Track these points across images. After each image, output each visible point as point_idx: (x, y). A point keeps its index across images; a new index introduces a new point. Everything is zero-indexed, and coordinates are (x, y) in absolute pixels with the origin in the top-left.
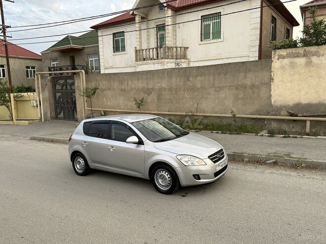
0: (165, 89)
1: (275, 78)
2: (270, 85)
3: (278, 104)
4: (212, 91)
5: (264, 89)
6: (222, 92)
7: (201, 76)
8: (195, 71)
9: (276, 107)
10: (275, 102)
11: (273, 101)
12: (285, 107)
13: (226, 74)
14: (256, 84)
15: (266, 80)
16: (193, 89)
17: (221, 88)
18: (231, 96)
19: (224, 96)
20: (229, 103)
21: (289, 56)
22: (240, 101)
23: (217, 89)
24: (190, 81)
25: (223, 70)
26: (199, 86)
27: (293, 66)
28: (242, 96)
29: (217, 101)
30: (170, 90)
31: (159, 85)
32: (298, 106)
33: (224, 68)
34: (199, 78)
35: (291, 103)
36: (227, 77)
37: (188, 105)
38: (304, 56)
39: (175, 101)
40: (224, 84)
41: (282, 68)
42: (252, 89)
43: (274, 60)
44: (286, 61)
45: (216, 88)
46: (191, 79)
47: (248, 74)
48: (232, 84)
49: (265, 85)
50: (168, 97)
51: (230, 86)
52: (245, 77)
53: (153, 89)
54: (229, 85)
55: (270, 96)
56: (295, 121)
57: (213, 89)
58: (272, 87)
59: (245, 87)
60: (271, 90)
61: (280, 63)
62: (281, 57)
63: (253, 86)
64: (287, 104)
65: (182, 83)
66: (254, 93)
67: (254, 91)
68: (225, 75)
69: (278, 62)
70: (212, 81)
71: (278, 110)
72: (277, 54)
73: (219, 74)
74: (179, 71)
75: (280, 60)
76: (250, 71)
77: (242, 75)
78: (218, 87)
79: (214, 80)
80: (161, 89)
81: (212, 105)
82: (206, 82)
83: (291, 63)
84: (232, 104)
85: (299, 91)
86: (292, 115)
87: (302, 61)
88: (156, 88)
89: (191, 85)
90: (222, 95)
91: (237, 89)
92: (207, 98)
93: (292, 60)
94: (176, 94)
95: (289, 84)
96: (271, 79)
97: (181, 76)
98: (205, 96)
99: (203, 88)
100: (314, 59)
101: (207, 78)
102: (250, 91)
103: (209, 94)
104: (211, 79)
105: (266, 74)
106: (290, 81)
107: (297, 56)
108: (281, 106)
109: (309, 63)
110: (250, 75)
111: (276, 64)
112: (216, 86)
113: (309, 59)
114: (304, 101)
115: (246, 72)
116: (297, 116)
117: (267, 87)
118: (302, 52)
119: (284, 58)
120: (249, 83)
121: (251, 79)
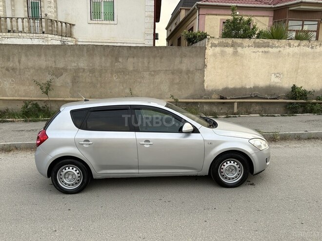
0: (84, 70)
1: (208, 64)
2: (204, 71)
3: (210, 88)
4: (146, 74)
5: (198, 74)
6: (157, 76)
7: (133, 57)
8: (125, 51)
9: (208, 91)
10: (207, 87)
11: (205, 86)
12: (215, 91)
13: (161, 58)
14: (191, 70)
15: (200, 66)
16: (124, 72)
17: (157, 72)
18: (167, 81)
20: (165, 87)
21: (220, 45)
22: (176, 86)
23: (153, 73)
24: (119, 62)
25: (158, 53)
26: (131, 68)
27: (223, 54)
28: (178, 81)
29: (152, 86)
30: (92, 71)
31: (74, 64)
32: (226, 90)
33: (160, 51)
34: (131, 60)
35: (221, 88)
36: (163, 60)
37: (117, 90)
38: (232, 46)
39: (99, 86)
40: (159, 68)
41: (214, 55)
42: (187, 74)
43: (208, 48)
44: (218, 49)
45: (151, 71)
46: (120, 60)
47: (183, 59)
48: (168, 69)
49: (199, 71)
50: (88, 80)
51: (166, 70)
52: (181, 62)
53: (65, 69)
54: (165, 69)
55: (204, 81)
56: (224, 103)
57: (148, 73)
58: (205, 73)
59: (181, 72)
60: (204, 76)
61: (213, 50)
63: (188, 72)
64: (217, 88)
65: (108, 64)
66: (189, 79)
67: (189, 76)
69: (211, 50)
70: (146, 64)
71: (209, 94)
72: (210, 42)
73: (155, 57)
74: (104, 49)
75: (213, 48)
76: (186, 56)
77: (178, 60)
79: (149, 63)
80: (77, 70)
81: (147, 90)
82: (140, 65)
83: (222, 51)
84: (167, 89)
85: (227, 77)
86: (222, 98)
87: (230, 50)
88: (69, 67)
89: (121, 66)
90: (158, 79)
91: (173, 73)
92: (140, 82)
93: (222, 48)
94: (101, 77)
95: (219, 71)
96: (205, 66)
97: (108, 55)
98: (139, 80)
99: (136, 71)
100: (239, 49)
101: (141, 60)
102: (186, 76)
103: (143, 78)
104: (145, 62)
105: (200, 60)
106: (220, 68)
107: (227, 45)
108: (212, 90)
109: (235, 53)
110: (186, 61)
111: (209, 51)
112: (151, 70)
113: (236, 49)
114: (231, 86)
115: (182, 57)
116: (226, 99)
117: (201, 73)
118: (230, 42)
119: (216, 46)
120: (184, 68)
121: (186, 64)
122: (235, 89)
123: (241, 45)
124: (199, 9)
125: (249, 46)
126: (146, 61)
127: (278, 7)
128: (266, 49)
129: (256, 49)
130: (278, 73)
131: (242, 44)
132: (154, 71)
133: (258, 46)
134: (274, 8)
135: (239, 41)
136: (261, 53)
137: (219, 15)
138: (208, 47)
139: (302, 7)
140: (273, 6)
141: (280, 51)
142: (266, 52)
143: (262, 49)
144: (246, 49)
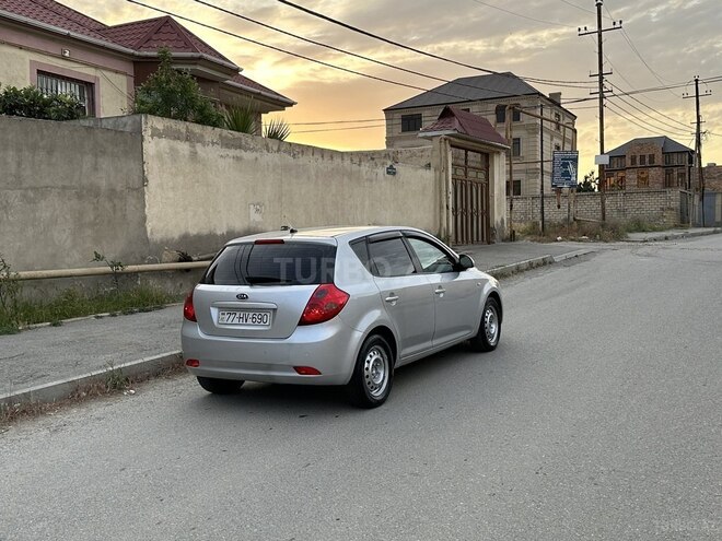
1: (150, 177)
2: (143, 194)
3: (157, 237)
4: (14, 197)
5: (132, 201)
6: (43, 204)
9: (155, 244)
10: (152, 233)
11: (149, 229)
12: (167, 242)
13: (50, 152)
14: (118, 189)
15: (136, 182)
17: (42, 191)
18: (68, 217)
19: (48, 214)
20: (62, 236)
21: (167, 134)
22: (89, 232)
23: (31, 194)
25: (42, 139)
27: (174, 155)
28: (92, 218)
29: (30, 232)
32: (185, 237)
33: (45, 131)
35: (176, 235)
36: (54, 160)
38: (187, 140)
40: (47, 181)
41: (159, 156)
42: (111, 200)
43: (146, 137)
44: (164, 143)
45: (26, 189)
47: (100, 160)
48: (66, 183)
49: (135, 193)
51: (64, 188)
52: (95, 168)
54: (60, 184)
55: (144, 219)
56: (188, 270)
57: (19, 192)
58: (146, 197)
59: (95, 192)
60: (144, 206)
61: (157, 144)
62: (156, 133)
63: (112, 193)
64: (170, 236)
66: (115, 211)
67: (115, 206)
68: (48, 153)
69: (153, 143)
70: (13, 168)
71: (155, 250)
72: (149, 125)
73: (34, 148)
75: (156, 139)
76: (104, 153)
77: (88, 160)
78: (32, 188)
79: (19, 164)
81: (18, 244)
83: (172, 149)
84: (69, 241)
85: (185, 209)
86: (186, 258)
87: (184, 148)
90: (45, 210)
91: (80, 196)
93: (172, 142)
95: (171, 195)
96: (144, 180)
100: (199, 147)
102: (108, 205)
103: (6, 207)
104: (9, 159)
105: (133, 165)
106: (173, 188)
107: (176, 136)
108: (162, 242)
109: (194, 155)
110: (105, 163)
111: (151, 146)
112: (24, 185)
113: (194, 147)
114: (193, 231)
115: (96, 156)
116: (191, 261)
117: (138, 198)
118: (184, 131)
119: (160, 136)
120: (103, 184)
121: (107, 173)
122: (199, 238)
123: (200, 140)
125: (213, 143)
126: (11, 155)
127: (147, 57)
128: (238, 152)
129: (224, 151)
130: (258, 204)
131: (203, 136)
132: (34, 189)
133: (226, 144)
134: (138, 56)
135: (197, 128)
136: (231, 160)
137: (27, 49)
138: (147, 134)
139: (199, 68)
140: (137, 53)
141: (256, 159)
142: (238, 159)
143: (232, 152)
144: (210, 148)
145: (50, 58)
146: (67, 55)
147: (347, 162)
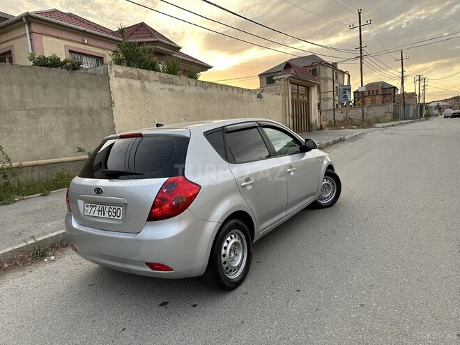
1: (115, 101)
2: (112, 111)
4: (20, 116)
5: (105, 116)
6: (42, 119)
11: (117, 132)
13: (45, 86)
14: (95, 108)
15: (107, 104)
17: (41, 112)
18: (61, 126)
19: (47, 125)
20: (58, 138)
21: (125, 75)
22: (77, 135)
23: (33, 113)
25: (38, 79)
27: (130, 87)
28: (78, 126)
29: (35, 137)
33: (40, 74)
36: (48, 91)
38: (139, 78)
40: (44, 105)
41: (121, 89)
42: (90, 115)
43: (111, 77)
44: (124, 81)
45: (29, 110)
47: (81, 91)
48: (58, 106)
49: (106, 111)
51: (57, 108)
52: (78, 96)
54: (54, 106)
55: (114, 126)
57: (24, 113)
58: (114, 113)
59: (79, 111)
60: (113, 118)
61: (119, 82)
62: (117, 75)
63: (91, 111)
66: (93, 122)
67: (93, 119)
68: (43, 87)
69: (116, 81)
70: (18, 97)
72: (113, 70)
73: (32, 84)
75: (118, 78)
76: (84, 87)
77: (72, 93)
78: (33, 110)
79: (22, 94)
81: (26, 145)
82: (5, 97)
83: (129, 85)
84: (63, 141)
85: (140, 120)
87: (137, 83)
90: (44, 123)
91: (68, 114)
92: (11, 131)
93: (129, 81)
95: (130, 111)
96: (112, 103)
98: (7, 126)
100: (146, 83)
101: (5, 88)
102: (89, 119)
103: (15, 122)
104: (14, 92)
105: (104, 94)
106: (131, 107)
107: (132, 77)
109: (143, 88)
110: (84, 93)
111: (115, 83)
112: (28, 108)
113: (143, 83)
115: (78, 89)
117: (108, 114)
118: (136, 73)
119: (121, 76)
120: (85, 106)
121: (87, 99)
123: (147, 79)
124: (29, 23)
125: (155, 81)
126: (15, 89)
128: (171, 86)
129: (163, 86)
131: (148, 77)
132: (35, 110)
133: (164, 81)
135: (144, 72)
136: (167, 91)
137: (62, 39)
138: (112, 75)
141: (183, 90)
142: (172, 90)
143: (168, 86)
144: (153, 84)
145: (76, 44)
146: (86, 41)
147: (235, 92)
